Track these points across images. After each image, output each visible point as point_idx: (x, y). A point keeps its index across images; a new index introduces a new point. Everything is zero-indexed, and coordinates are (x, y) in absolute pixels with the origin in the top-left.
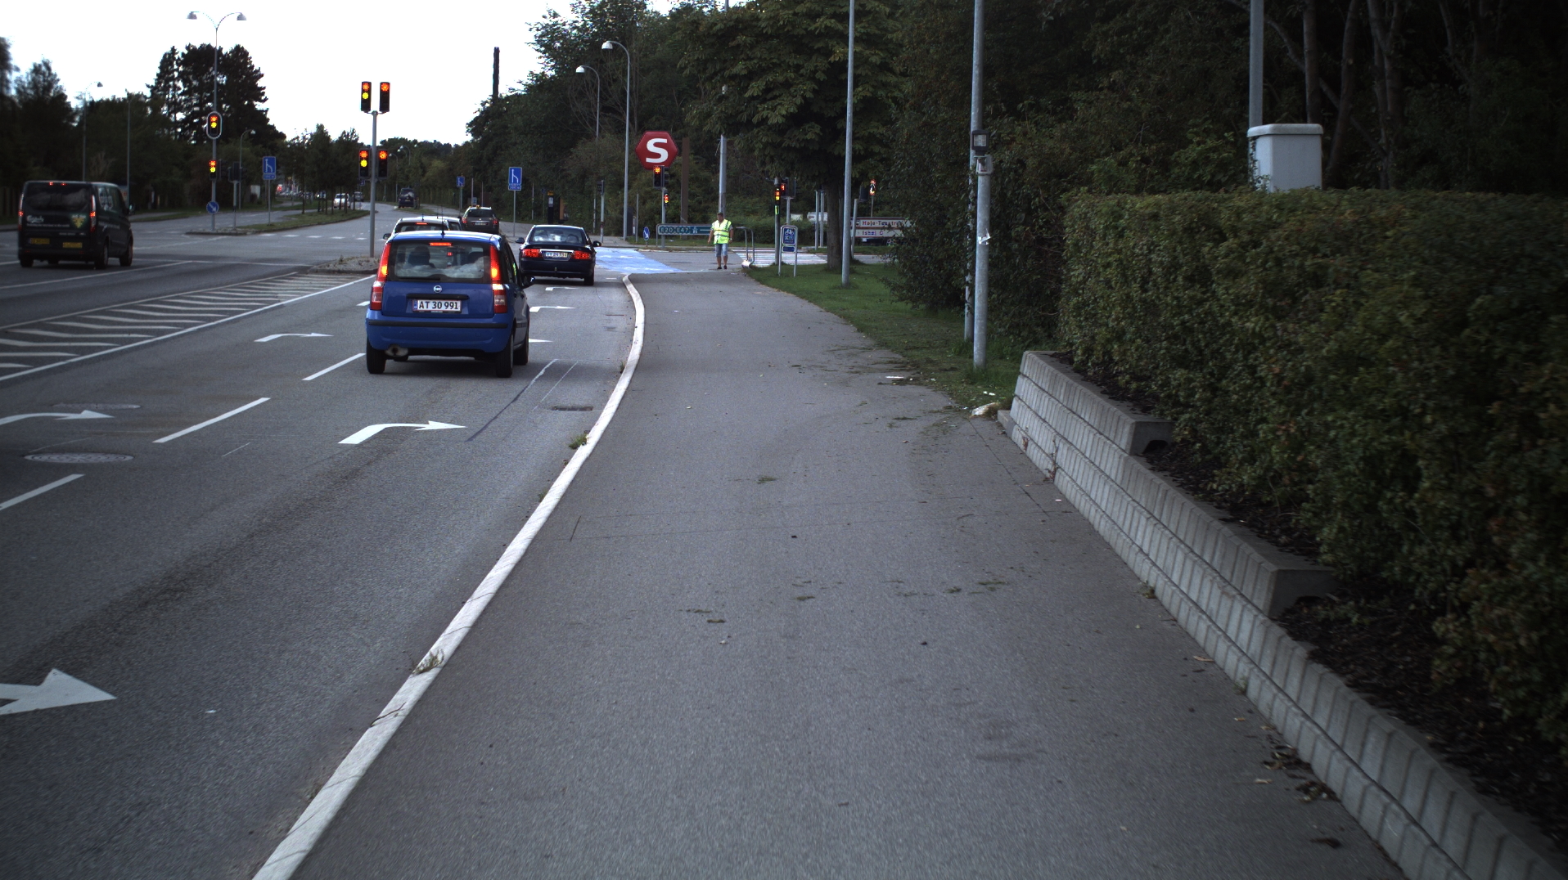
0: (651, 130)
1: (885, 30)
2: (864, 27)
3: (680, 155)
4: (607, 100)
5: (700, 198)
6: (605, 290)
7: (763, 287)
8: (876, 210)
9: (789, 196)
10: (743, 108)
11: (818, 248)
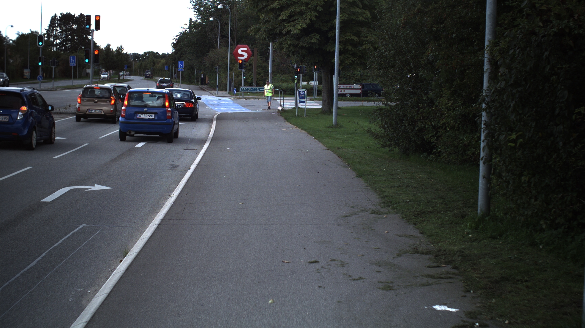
3: (253, 56)
5: (262, 75)
9: (302, 74)
10: (278, 26)
11: (315, 98)
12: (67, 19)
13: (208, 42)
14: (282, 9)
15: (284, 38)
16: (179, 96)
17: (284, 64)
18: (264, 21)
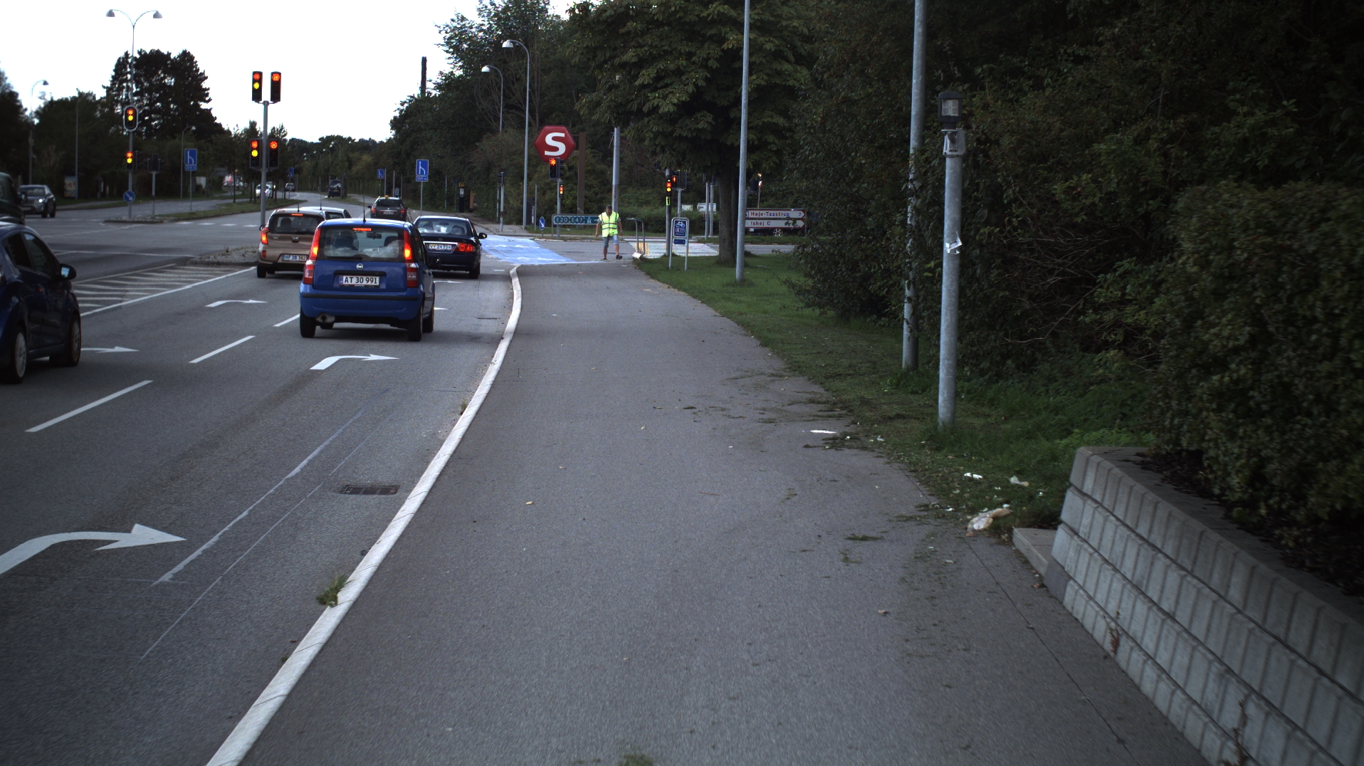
0: (550, 124)
1: (780, 16)
2: (758, 14)
3: (577, 149)
4: (510, 98)
5: (597, 189)
6: (489, 284)
7: (653, 282)
8: (762, 201)
9: (682, 187)
10: (634, 97)
11: (708, 238)
12: (151, 63)
13: (477, 119)
14: (641, 64)
15: (646, 120)
16: (443, 230)
17: (643, 166)
18: (607, 86)
